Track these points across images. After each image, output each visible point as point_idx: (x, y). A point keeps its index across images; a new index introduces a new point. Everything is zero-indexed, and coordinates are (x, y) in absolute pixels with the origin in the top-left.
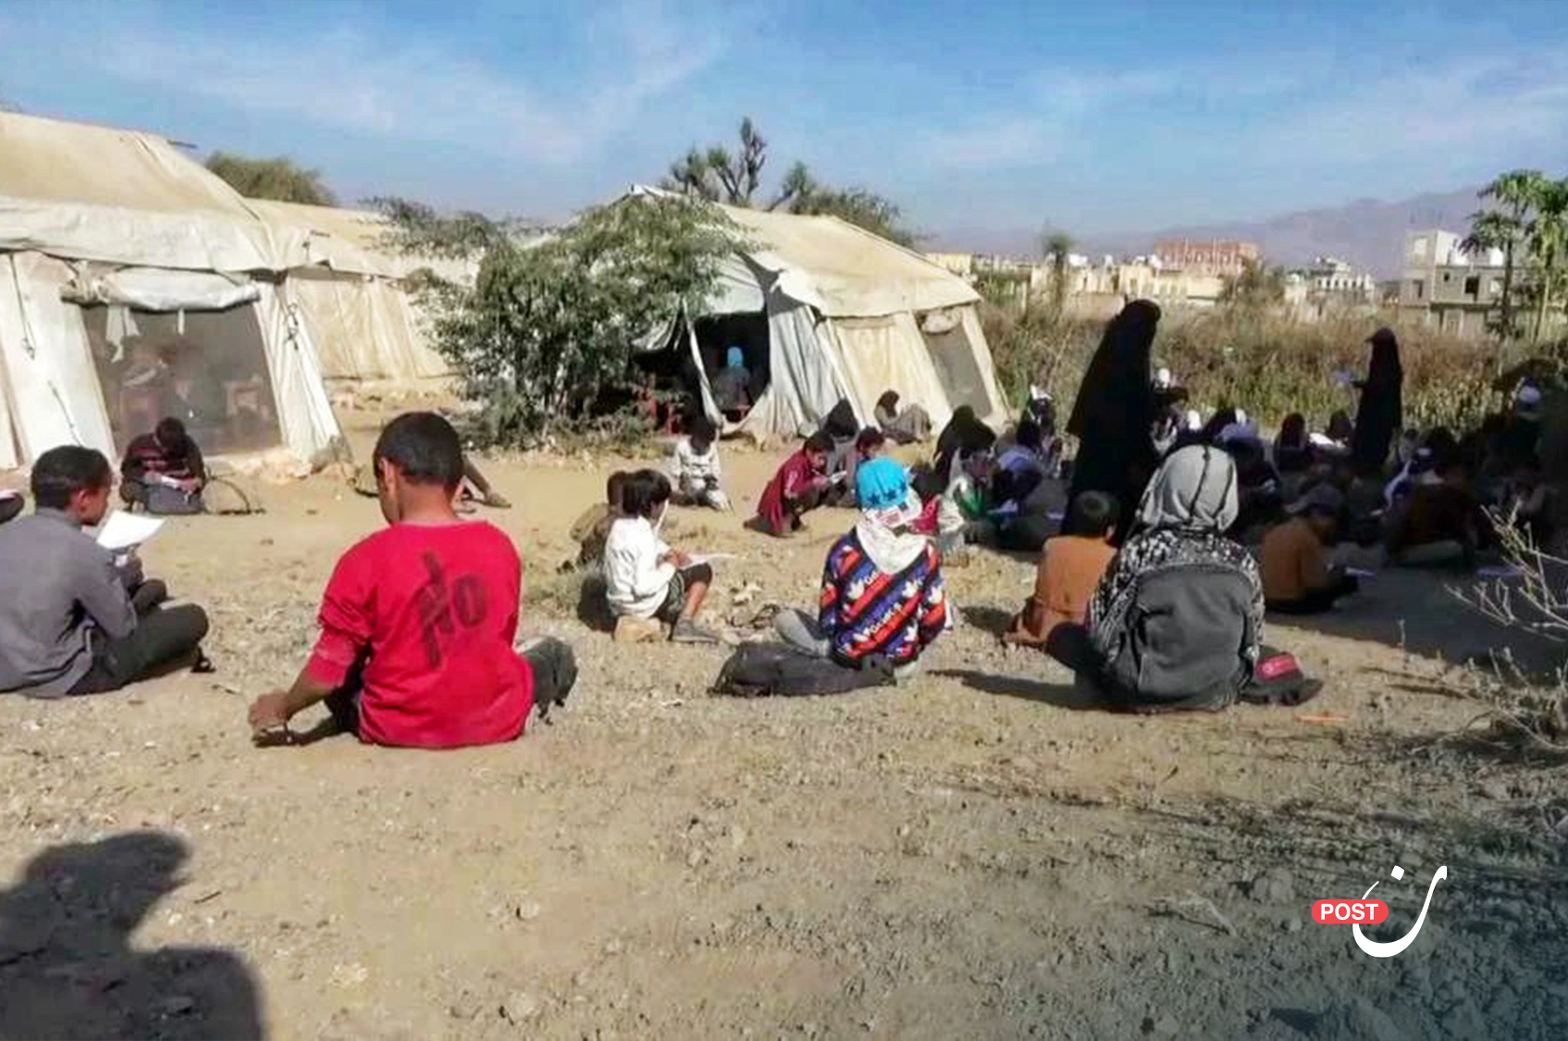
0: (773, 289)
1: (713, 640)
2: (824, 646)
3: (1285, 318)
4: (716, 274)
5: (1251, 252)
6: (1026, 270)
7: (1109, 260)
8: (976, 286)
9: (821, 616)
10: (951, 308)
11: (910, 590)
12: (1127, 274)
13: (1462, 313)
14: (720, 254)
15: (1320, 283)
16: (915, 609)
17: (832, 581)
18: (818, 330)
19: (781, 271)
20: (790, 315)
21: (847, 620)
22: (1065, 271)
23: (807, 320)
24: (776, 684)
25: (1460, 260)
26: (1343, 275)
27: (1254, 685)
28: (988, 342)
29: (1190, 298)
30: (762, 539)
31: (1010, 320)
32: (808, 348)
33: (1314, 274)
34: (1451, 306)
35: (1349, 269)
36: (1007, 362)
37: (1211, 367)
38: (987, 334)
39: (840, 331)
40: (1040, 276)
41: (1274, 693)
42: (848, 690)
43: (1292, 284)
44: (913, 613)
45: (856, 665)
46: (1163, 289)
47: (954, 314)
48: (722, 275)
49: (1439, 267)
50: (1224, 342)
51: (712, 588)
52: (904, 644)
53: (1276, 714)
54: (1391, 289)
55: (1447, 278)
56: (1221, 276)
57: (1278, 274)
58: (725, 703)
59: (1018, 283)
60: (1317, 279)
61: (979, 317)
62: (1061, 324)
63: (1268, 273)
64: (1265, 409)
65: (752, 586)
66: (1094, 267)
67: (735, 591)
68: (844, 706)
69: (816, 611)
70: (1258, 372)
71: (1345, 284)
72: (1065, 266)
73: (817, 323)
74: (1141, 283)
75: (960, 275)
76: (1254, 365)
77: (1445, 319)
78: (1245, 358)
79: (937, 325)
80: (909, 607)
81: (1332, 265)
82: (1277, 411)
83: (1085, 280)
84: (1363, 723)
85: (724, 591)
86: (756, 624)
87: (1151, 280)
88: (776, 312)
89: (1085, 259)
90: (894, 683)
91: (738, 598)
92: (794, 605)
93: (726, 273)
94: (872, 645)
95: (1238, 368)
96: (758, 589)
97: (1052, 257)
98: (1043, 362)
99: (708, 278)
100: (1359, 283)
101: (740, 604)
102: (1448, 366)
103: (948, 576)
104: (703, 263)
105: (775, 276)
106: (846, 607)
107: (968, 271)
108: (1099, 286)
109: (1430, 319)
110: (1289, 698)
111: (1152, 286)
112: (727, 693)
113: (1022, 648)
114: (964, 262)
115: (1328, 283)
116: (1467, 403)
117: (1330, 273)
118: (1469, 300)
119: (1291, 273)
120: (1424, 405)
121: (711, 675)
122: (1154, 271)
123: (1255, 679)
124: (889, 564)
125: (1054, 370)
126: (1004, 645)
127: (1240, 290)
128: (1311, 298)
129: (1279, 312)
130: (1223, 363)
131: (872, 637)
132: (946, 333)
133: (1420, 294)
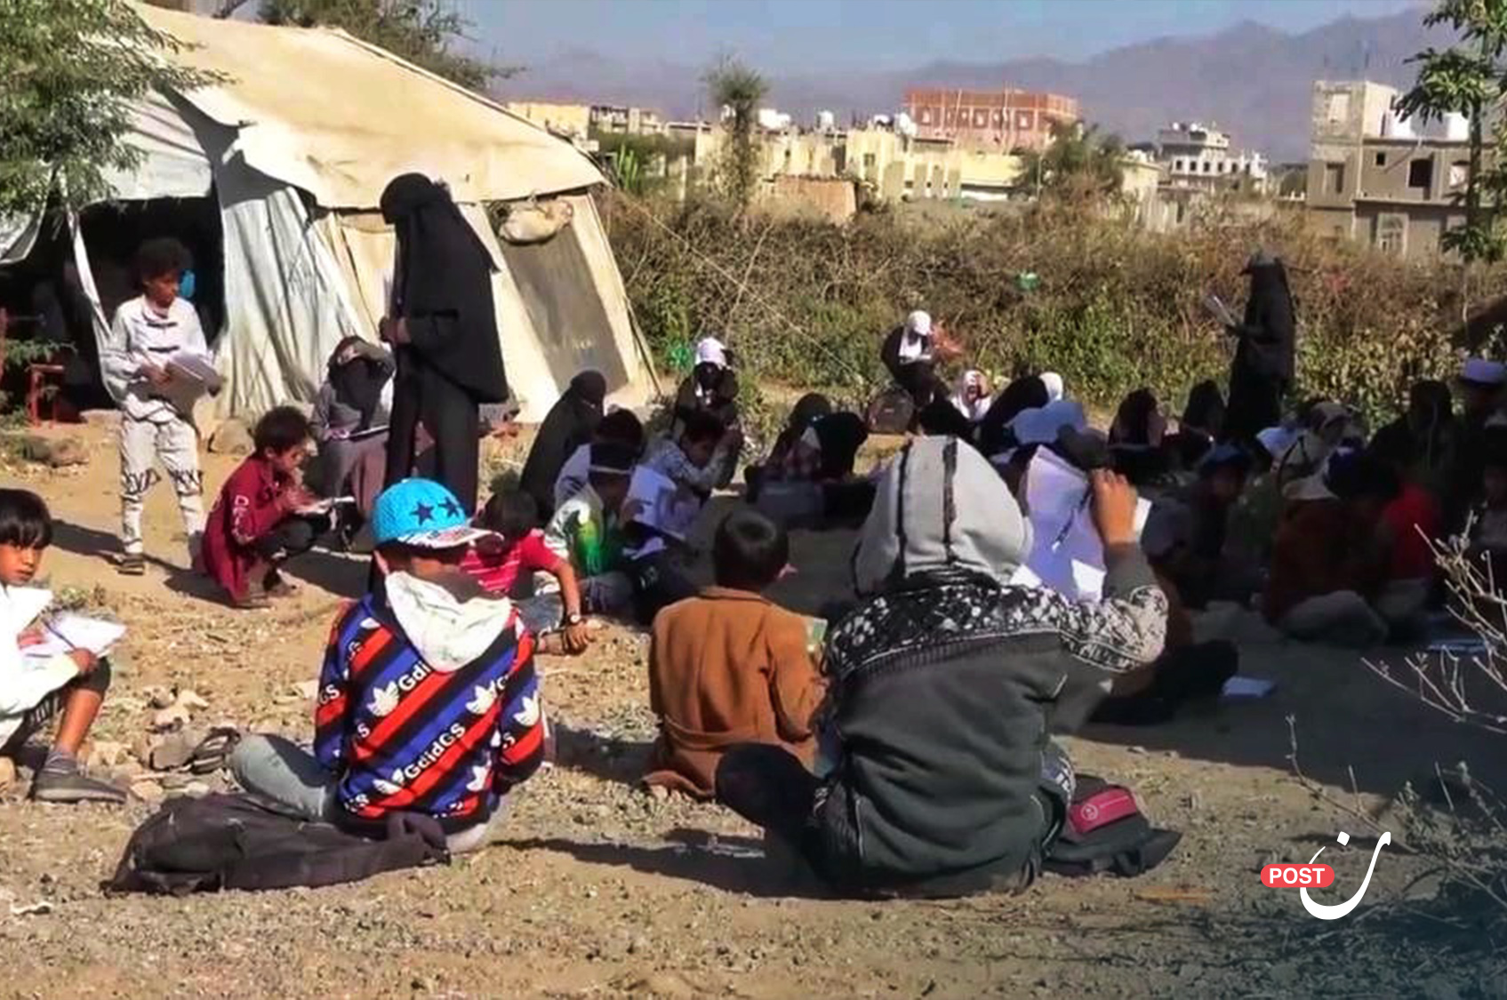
0: (226, 157)
1: (115, 794)
2: (318, 798)
3: (1124, 222)
4: (120, 127)
5: (1065, 110)
6: (686, 134)
7: (828, 118)
8: (596, 159)
9: (317, 745)
10: (553, 196)
11: (483, 700)
12: (859, 144)
13: (1404, 218)
14: (126, 91)
15: (1179, 164)
16: (490, 734)
17: (339, 684)
18: (310, 232)
19: (242, 125)
20: (260, 204)
21: (362, 753)
22: (751, 138)
23: (291, 216)
24: (230, 867)
25: (1402, 130)
26: (1216, 154)
27: (1066, 842)
28: (618, 258)
29: (965, 187)
30: (207, 611)
31: (658, 222)
32: (293, 266)
33: (1171, 149)
34: (1389, 207)
35: (1226, 143)
36: (652, 295)
37: (1000, 306)
38: (616, 243)
39: (352, 234)
40: (710, 145)
41: (1099, 856)
42: (365, 875)
43: (1134, 166)
44: (484, 742)
45: (377, 830)
46: (921, 170)
47: (559, 205)
48: (131, 129)
49: (1369, 142)
50: (1022, 262)
51: (111, 701)
52: (468, 795)
53: (1103, 888)
54: (1294, 176)
55: (1381, 159)
56: (1016, 152)
57: (1110, 147)
58: (134, 906)
59: (671, 158)
60: (1175, 159)
61: (602, 214)
62: (745, 228)
63: (1093, 146)
64: (1090, 377)
65: (188, 696)
66: (802, 132)
67: (156, 705)
68: (353, 904)
69: (308, 738)
70: (1077, 314)
71: (1220, 166)
72: (753, 127)
73: (310, 220)
74: (882, 162)
75: (568, 140)
76: (1073, 302)
77: (1379, 232)
78: (1057, 290)
79: (527, 227)
80: (479, 730)
81: (1201, 136)
82: (1110, 381)
83: (788, 154)
84: (1241, 900)
85: (135, 705)
86: (195, 763)
87: (900, 156)
88: (234, 200)
89: (786, 118)
90: (446, 861)
91: (164, 717)
92: (268, 727)
93: (139, 126)
94: (408, 799)
95: (1044, 307)
96: (201, 701)
97: (729, 111)
98: (716, 294)
99: (105, 133)
100: (1242, 167)
101: (168, 727)
102: (1383, 306)
103: (549, 671)
104: (97, 105)
105: (231, 132)
106: (363, 730)
107: (584, 134)
108: (810, 167)
109: (1355, 227)
110: (1123, 860)
111: (901, 164)
112: (138, 890)
113: (676, 794)
114: (576, 117)
115: (1193, 166)
116: (1411, 367)
117: (1195, 150)
118: (1415, 196)
119: (1131, 148)
120: (1345, 370)
121: (108, 856)
122: (905, 138)
123: (1069, 830)
124: (445, 655)
125: (735, 309)
126: (646, 789)
127: (1049, 174)
128: (1166, 191)
129: (1115, 214)
130: (1020, 299)
131: (408, 783)
132: (543, 241)
133: (1339, 189)
